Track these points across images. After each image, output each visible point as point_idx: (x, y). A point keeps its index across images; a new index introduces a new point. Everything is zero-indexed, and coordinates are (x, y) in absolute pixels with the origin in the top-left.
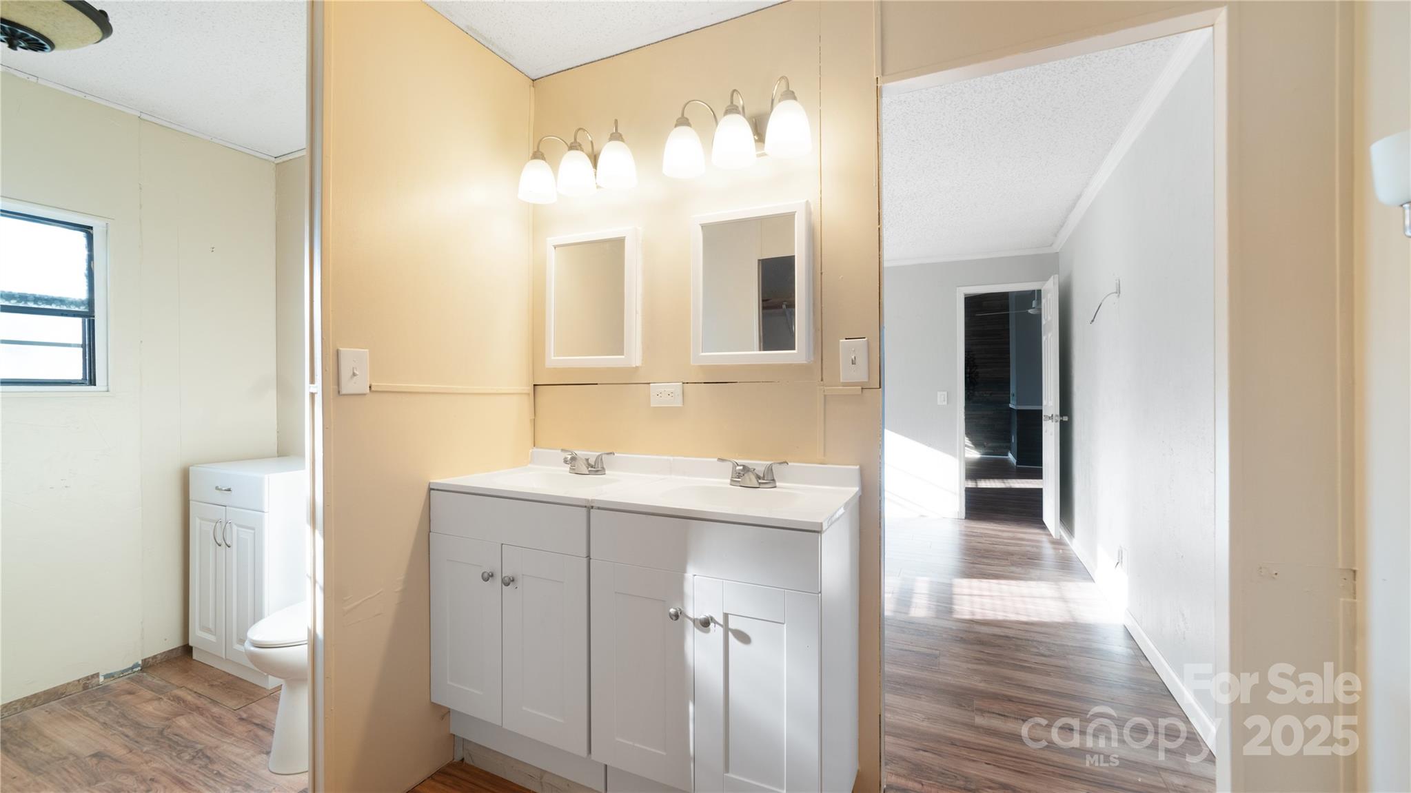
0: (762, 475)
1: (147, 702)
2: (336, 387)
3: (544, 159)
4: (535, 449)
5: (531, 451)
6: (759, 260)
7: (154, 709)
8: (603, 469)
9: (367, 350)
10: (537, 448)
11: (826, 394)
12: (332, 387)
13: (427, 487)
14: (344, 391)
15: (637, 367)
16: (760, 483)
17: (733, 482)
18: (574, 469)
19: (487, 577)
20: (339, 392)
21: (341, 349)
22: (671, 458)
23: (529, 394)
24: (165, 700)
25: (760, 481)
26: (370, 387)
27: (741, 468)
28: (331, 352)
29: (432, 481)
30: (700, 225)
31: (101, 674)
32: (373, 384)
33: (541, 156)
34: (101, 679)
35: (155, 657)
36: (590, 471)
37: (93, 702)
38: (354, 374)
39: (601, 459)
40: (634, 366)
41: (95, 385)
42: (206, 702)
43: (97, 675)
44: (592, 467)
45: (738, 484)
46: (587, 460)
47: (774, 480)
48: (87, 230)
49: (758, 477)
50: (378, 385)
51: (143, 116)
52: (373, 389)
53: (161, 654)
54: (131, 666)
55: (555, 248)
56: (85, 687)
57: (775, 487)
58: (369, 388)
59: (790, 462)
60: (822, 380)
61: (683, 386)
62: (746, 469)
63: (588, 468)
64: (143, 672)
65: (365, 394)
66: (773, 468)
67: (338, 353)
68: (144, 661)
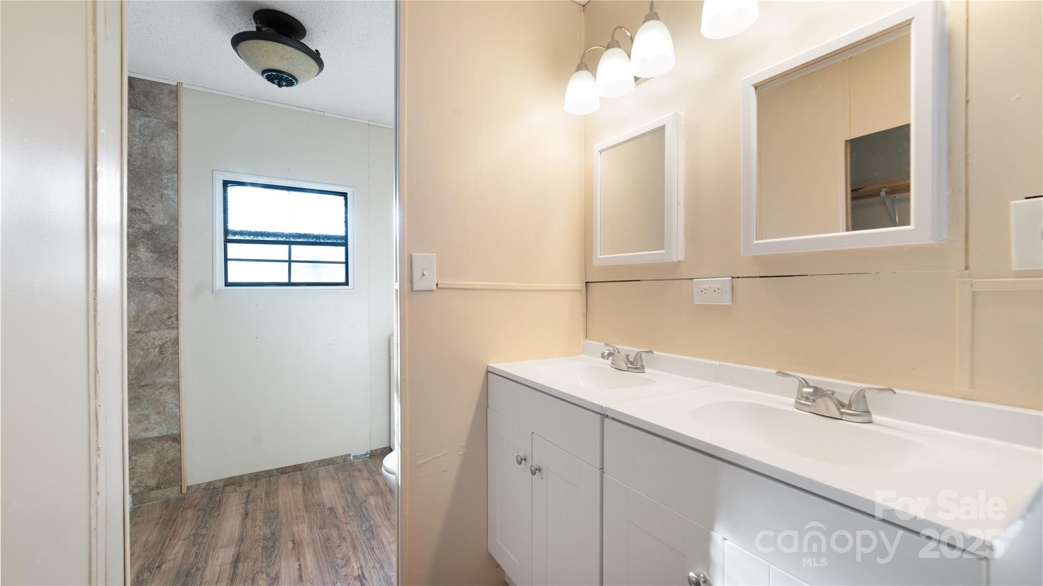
0: (847, 403)
1: (364, 479)
2: (410, 284)
3: (587, 69)
4: (587, 341)
5: (582, 342)
6: (846, 141)
7: (364, 486)
8: (643, 367)
9: (434, 254)
10: (589, 339)
11: (974, 289)
12: (407, 285)
13: (485, 371)
14: (415, 288)
15: (679, 262)
16: (842, 413)
17: (798, 405)
18: (614, 364)
19: (521, 460)
20: (412, 289)
21: (413, 254)
22: (718, 363)
23: (581, 291)
24: (371, 481)
25: (842, 410)
26: (437, 285)
27: (811, 390)
28: (406, 256)
29: (489, 365)
30: (753, 85)
31: (351, 455)
32: (439, 282)
33: (584, 67)
34: (352, 458)
35: (376, 450)
36: (628, 367)
37: (344, 471)
38: (423, 275)
39: (641, 357)
40: (676, 261)
41: (348, 285)
42: (387, 490)
43: (349, 455)
44: (631, 364)
45: (807, 409)
46: (627, 356)
47: (868, 412)
48: (345, 195)
49: (841, 405)
50: (443, 283)
51: (370, 123)
52: (439, 286)
53: (379, 449)
54: (365, 453)
55: (601, 153)
56: (345, 461)
57: (871, 422)
58: (435, 285)
59: (899, 388)
60: (967, 268)
61: (732, 281)
62: (818, 392)
63: (627, 364)
64: (370, 459)
65: (433, 291)
66: (866, 395)
67: (411, 257)
68: (371, 451)
